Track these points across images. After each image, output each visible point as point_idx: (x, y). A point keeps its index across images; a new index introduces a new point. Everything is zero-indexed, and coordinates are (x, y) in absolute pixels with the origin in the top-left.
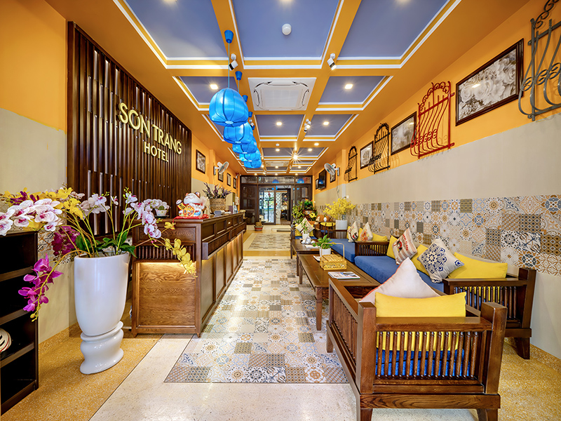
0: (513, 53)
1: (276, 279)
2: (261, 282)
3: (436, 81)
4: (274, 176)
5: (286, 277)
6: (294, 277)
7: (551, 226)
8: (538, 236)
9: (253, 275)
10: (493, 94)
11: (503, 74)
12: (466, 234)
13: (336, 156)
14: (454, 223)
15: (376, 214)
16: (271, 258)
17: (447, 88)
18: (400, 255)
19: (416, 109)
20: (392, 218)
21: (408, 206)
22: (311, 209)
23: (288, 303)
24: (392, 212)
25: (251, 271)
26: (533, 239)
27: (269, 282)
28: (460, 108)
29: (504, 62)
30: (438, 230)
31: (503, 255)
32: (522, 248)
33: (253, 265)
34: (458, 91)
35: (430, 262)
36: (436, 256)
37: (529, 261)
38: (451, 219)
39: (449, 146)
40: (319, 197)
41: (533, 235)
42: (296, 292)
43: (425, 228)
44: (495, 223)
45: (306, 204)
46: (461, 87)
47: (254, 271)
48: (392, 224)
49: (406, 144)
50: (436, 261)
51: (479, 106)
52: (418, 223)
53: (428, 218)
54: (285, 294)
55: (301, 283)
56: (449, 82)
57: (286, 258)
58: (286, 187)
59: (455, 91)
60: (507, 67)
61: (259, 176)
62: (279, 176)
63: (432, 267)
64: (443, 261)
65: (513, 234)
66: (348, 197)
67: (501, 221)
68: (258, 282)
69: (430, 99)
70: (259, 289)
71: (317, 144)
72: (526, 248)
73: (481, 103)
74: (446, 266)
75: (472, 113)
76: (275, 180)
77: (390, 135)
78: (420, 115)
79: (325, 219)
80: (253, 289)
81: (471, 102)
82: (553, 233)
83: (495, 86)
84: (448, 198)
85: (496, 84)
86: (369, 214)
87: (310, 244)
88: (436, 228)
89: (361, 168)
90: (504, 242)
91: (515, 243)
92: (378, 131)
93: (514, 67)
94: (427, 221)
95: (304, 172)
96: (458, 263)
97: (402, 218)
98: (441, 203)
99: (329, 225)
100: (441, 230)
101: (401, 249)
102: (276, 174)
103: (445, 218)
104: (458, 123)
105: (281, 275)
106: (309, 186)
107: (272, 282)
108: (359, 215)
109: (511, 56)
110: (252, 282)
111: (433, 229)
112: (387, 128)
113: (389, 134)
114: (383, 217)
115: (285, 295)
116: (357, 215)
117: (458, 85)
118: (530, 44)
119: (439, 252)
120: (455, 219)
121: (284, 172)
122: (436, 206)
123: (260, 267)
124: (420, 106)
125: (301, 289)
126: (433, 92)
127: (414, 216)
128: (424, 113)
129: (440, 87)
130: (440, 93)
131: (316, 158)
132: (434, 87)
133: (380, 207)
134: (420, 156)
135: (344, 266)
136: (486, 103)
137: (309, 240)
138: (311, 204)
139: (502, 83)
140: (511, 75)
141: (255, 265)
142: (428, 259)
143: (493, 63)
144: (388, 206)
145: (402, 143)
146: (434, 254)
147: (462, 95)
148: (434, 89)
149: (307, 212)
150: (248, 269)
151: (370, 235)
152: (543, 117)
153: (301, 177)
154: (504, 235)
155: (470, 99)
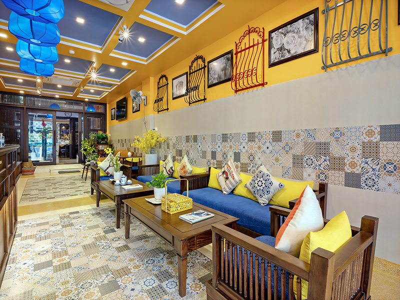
0: (312, 17)
1: (89, 241)
2: (66, 253)
3: (253, 24)
4: (53, 98)
5: (103, 234)
6: (113, 231)
7: (336, 150)
8: (328, 158)
9: (46, 245)
10: (298, 46)
11: (305, 31)
12: (277, 160)
13: (141, 84)
14: (268, 151)
15: (191, 146)
16: (66, 211)
17: (262, 34)
18: (226, 184)
19: (233, 47)
20: (209, 149)
21: (225, 138)
22: (106, 144)
23: (125, 271)
24: (209, 144)
25: (40, 239)
26: (325, 160)
27: (80, 249)
28: (272, 52)
29: (305, 22)
30: (254, 158)
31: (305, 175)
32: (317, 168)
33: (39, 228)
34: (270, 38)
35: (258, 188)
36: (264, 182)
37: (322, 177)
38: (265, 148)
39: (263, 85)
40: (115, 129)
41: (324, 158)
42: (126, 252)
43: (241, 157)
44: (298, 150)
45: (99, 138)
46: (273, 34)
47: (45, 238)
48: (209, 156)
49: (223, 78)
50: (264, 186)
51: (287, 54)
52: (235, 153)
53: (245, 148)
54: (115, 259)
55: (127, 236)
56: (263, 28)
57: (89, 207)
58: (68, 115)
59: (268, 38)
60: (308, 26)
61: (26, 95)
62: (61, 99)
63: (261, 192)
64: (270, 185)
65: (312, 158)
66: (156, 129)
67: (303, 148)
68: (60, 254)
69: (246, 40)
70: (68, 265)
71: (124, 64)
72: (320, 168)
73: (289, 52)
74: (272, 190)
75: (282, 58)
76: (55, 105)
77: (206, 69)
78: (236, 54)
79: (129, 154)
80: (57, 269)
81: (281, 49)
82: (337, 155)
83: (299, 39)
84: (262, 130)
85: (300, 38)
86: (183, 146)
87: (127, 184)
88: (252, 157)
89: (174, 99)
90: (305, 164)
91: (313, 165)
92: (193, 62)
93: (313, 27)
94: (244, 150)
95: (97, 98)
96: (281, 185)
97: (219, 150)
98: (256, 134)
99: (136, 160)
100: (257, 158)
101: (227, 178)
102: (57, 96)
103: (259, 148)
104: (271, 65)
105: (93, 233)
106: (103, 116)
107: (85, 247)
108: (171, 148)
109: (311, 19)
110: (48, 257)
111: (249, 158)
112: (204, 61)
113: (205, 66)
114: (200, 149)
115: (115, 261)
116: (168, 148)
117: (271, 32)
118: (323, 12)
119: (265, 177)
120: (268, 148)
121: (70, 95)
122: (252, 137)
123: (53, 229)
124: (236, 45)
125: (131, 245)
126: (249, 34)
127: (231, 147)
128: (241, 52)
129: (255, 31)
130: (254, 36)
131: (117, 82)
132: (250, 30)
133: (195, 139)
134: (236, 91)
135: (190, 206)
136: (293, 52)
137: (124, 180)
138: (106, 138)
139: (304, 39)
140: (310, 33)
141: (43, 227)
142: (256, 185)
143: (298, 20)
144: (204, 139)
145: (220, 77)
146: (262, 179)
147: (274, 42)
148: (249, 32)
149: (101, 147)
150: (31, 237)
151: (189, 167)
152: (331, 69)
153: (91, 103)
154: (305, 159)
155: (280, 46)
